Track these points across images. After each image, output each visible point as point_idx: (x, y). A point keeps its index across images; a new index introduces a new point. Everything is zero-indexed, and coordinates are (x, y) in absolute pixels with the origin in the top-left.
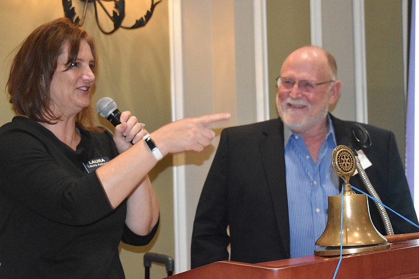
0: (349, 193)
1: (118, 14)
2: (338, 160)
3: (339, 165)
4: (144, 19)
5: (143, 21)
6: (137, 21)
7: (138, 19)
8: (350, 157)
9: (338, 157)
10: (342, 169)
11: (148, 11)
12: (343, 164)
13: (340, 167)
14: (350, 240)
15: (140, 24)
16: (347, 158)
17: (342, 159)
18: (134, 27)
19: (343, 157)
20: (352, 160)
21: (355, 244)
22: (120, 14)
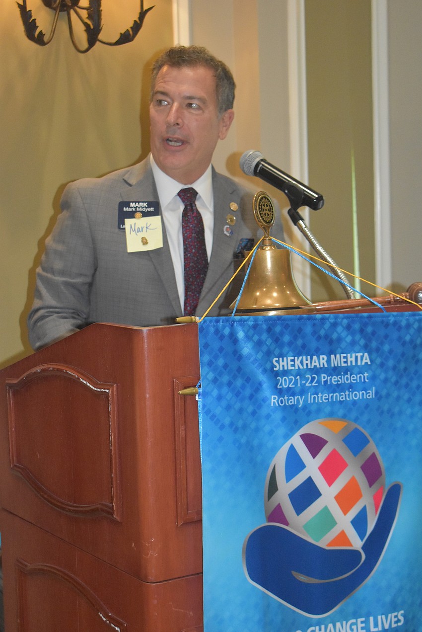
0: (269, 248)
1: (92, 27)
2: (259, 208)
3: (261, 214)
4: (131, 32)
5: (130, 34)
6: (121, 34)
7: (123, 32)
8: (270, 205)
9: (259, 205)
10: (263, 219)
11: (135, 21)
12: (264, 213)
13: (262, 217)
14: (269, 302)
15: (125, 38)
16: (267, 206)
17: (263, 207)
18: (118, 43)
19: (264, 205)
20: (272, 209)
21: (273, 306)
22: (94, 26)
